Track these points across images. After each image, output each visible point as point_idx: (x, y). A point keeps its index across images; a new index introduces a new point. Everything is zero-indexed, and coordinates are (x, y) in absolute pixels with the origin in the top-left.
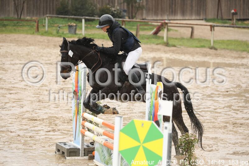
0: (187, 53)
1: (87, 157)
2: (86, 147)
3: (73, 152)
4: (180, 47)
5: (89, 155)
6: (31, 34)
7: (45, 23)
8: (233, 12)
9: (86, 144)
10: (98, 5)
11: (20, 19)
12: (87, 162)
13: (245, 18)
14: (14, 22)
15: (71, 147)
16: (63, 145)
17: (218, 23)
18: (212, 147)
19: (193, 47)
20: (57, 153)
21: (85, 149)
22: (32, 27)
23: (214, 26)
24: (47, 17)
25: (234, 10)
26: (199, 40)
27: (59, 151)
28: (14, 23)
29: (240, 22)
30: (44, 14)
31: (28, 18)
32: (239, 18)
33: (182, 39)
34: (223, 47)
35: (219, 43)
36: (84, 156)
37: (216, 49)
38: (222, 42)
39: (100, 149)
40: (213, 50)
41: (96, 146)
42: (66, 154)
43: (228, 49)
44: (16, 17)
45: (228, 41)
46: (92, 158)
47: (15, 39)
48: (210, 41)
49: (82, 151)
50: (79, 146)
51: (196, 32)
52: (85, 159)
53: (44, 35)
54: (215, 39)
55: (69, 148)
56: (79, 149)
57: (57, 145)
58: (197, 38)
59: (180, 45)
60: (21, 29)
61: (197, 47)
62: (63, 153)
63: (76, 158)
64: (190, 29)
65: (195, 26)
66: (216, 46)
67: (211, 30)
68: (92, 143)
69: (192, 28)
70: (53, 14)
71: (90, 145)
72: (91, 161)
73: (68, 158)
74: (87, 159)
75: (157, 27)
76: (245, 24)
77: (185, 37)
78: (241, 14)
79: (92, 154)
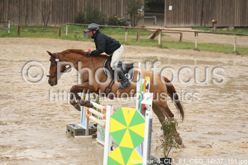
0: (176, 54)
1: (91, 136)
2: (91, 128)
3: (80, 132)
4: (171, 49)
5: (93, 134)
6: (54, 38)
7: (65, 30)
8: (214, 22)
9: (90, 125)
10: (107, 15)
11: (46, 26)
12: (91, 140)
13: (223, 26)
14: (42, 28)
15: (79, 128)
16: (72, 127)
17: (202, 30)
18: (192, 128)
19: (181, 49)
20: (68, 132)
21: (89, 130)
22: (55, 32)
23: (197, 32)
24: (67, 25)
25: (215, 20)
26: (187, 43)
27: (69, 131)
28: (42, 30)
29: (219, 30)
30: (65, 22)
31: (53, 25)
32: (218, 26)
33: (173, 42)
34: (205, 49)
35: (202, 45)
36: (89, 135)
37: (199, 50)
38: (205, 45)
39: (101, 130)
40: (197, 51)
41: (98, 127)
42: (74, 134)
43: (209, 50)
44: (43, 24)
45: (209, 44)
46: (95, 137)
47: (42, 42)
48: (195, 44)
49: (87, 131)
50: (85, 128)
51: (184, 37)
52: (89, 138)
53: (65, 39)
54: (199, 42)
55: (77, 128)
56: (85, 130)
57: (67, 126)
58: (185, 41)
59: (171, 47)
60: (47, 34)
61: (184, 49)
62: (72, 133)
63: (83, 137)
64: (180, 35)
65: (183, 32)
66: (199, 48)
67: (195, 36)
68: (96, 125)
69: (181, 34)
70: (72, 22)
71: (94, 127)
72: (94, 139)
73: (76, 137)
74: (92, 137)
75: (154, 33)
76: (223, 31)
77: (175, 41)
78: (220, 23)
79: (95, 133)
